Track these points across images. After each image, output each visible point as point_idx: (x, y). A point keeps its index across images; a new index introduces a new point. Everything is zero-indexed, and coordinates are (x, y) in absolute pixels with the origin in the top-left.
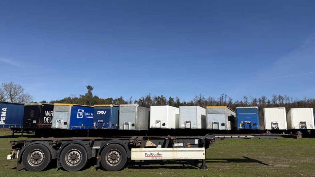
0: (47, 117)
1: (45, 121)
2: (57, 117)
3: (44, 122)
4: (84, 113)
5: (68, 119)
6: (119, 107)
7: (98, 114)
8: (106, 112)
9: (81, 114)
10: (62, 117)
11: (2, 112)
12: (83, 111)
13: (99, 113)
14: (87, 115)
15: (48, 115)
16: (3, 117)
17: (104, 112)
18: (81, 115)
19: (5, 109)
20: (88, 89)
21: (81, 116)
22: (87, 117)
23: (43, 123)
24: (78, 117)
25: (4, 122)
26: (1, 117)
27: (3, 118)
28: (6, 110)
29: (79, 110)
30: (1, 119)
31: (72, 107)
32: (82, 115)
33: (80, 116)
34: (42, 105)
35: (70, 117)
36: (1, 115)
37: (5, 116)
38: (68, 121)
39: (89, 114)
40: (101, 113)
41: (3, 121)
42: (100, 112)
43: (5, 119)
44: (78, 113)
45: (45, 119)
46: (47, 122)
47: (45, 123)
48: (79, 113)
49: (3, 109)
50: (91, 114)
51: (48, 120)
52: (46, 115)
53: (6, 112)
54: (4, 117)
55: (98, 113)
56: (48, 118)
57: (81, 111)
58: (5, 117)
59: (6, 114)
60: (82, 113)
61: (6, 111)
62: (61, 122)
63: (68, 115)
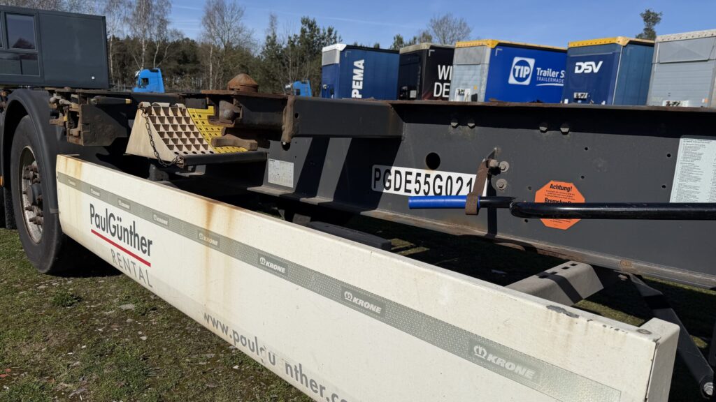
0: (443, 81)
1: (438, 93)
2: (461, 79)
3: (435, 95)
4: (535, 71)
5: (481, 85)
6: (652, 45)
7: (577, 71)
8: (601, 63)
9: (525, 71)
10: (470, 80)
11: (355, 71)
12: (531, 62)
13: (580, 67)
14: (547, 77)
15: (445, 78)
16: (356, 81)
17: (597, 65)
18: (523, 75)
19: (359, 64)
20: (645, 20)
21: (524, 80)
22: (545, 82)
23: (432, 97)
24: (512, 80)
25: (360, 94)
26: (354, 82)
27: (358, 83)
28: (364, 65)
29: (517, 60)
30: (354, 86)
31: (493, 50)
32: (527, 76)
33: (518, 79)
34: (428, 50)
35: (485, 80)
36: (352, 78)
37: (362, 79)
38: (480, 91)
39: (555, 74)
40: (587, 67)
41: (358, 92)
42: (584, 65)
43: (361, 87)
44: (515, 70)
45: (438, 86)
46: (444, 96)
47: (437, 98)
48: (518, 68)
49: (356, 64)
50: (560, 75)
51: (445, 90)
52: (440, 78)
53: (362, 71)
54: (359, 81)
55: (577, 68)
56: (445, 84)
57: (525, 64)
58: (361, 83)
59: (362, 75)
60: (526, 68)
61: (362, 67)
62: (466, 95)
63: (482, 73)
